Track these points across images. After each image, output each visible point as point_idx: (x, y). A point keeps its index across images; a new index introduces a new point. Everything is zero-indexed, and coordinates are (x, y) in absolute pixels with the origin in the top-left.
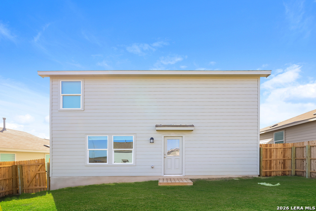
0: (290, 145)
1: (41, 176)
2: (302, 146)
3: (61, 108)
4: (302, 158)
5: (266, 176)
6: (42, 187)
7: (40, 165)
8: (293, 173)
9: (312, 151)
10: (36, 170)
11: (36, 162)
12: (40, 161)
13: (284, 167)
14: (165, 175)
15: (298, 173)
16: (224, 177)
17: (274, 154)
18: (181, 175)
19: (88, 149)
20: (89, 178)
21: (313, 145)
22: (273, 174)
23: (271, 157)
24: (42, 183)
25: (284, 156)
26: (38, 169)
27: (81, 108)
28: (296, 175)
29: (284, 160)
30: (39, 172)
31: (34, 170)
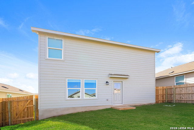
0: (165, 87)
1: (29, 110)
2: (170, 88)
3: (48, 57)
4: (171, 94)
5: (157, 103)
6: (30, 118)
7: (29, 101)
8: (167, 101)
9: (176, 90)
10: (24, 105)
11: (25, 98)
12: (29, 97)
13: (163, 99)
14: (114, 105)
15: (169, 101)
16: (142, 104)
17: (159, 92)
18: (122, 104)
19: (67, 88)
20: (68, 109)
21: (176, 87)
22: (159, 102)
23: (158, 94)
24: (30, 114)
25: (163, 93)
26: (27, 104)
27: (62, 59)
28: (168, 102)
29: (163, 95)
30: (27, 106)
31: (23, 105)
